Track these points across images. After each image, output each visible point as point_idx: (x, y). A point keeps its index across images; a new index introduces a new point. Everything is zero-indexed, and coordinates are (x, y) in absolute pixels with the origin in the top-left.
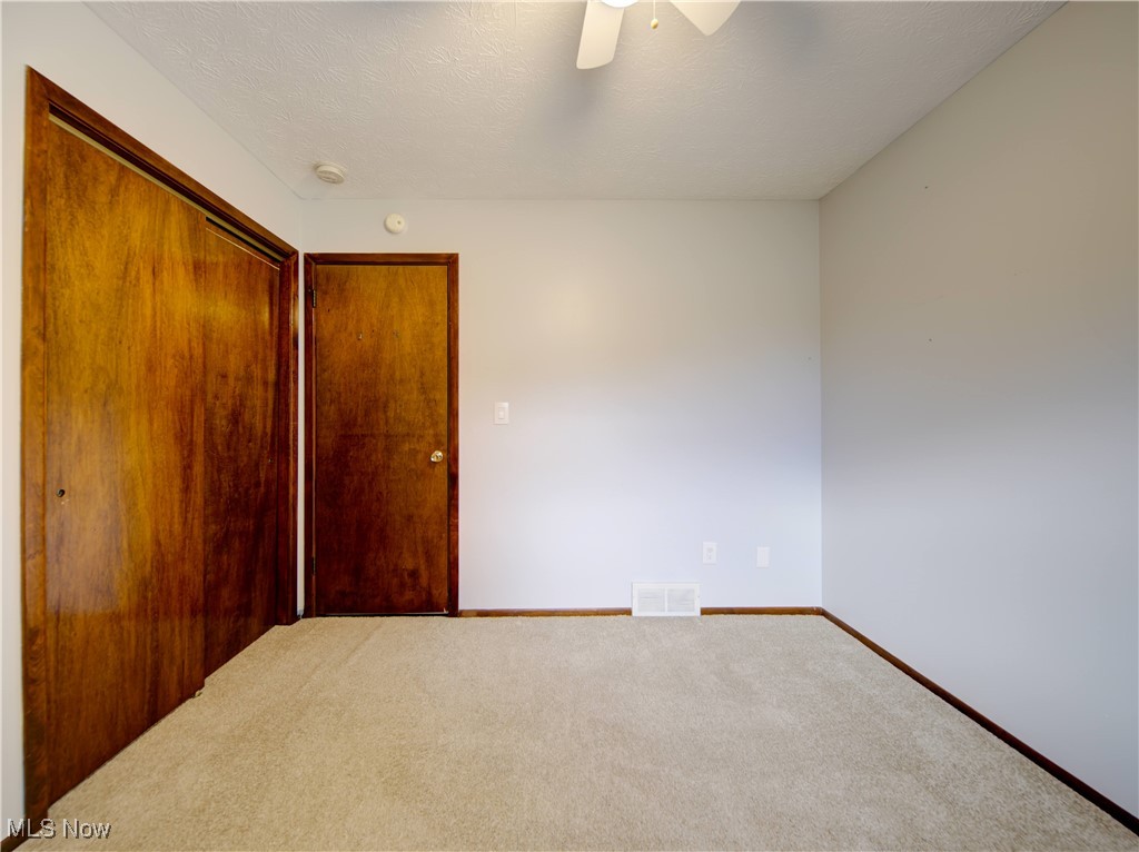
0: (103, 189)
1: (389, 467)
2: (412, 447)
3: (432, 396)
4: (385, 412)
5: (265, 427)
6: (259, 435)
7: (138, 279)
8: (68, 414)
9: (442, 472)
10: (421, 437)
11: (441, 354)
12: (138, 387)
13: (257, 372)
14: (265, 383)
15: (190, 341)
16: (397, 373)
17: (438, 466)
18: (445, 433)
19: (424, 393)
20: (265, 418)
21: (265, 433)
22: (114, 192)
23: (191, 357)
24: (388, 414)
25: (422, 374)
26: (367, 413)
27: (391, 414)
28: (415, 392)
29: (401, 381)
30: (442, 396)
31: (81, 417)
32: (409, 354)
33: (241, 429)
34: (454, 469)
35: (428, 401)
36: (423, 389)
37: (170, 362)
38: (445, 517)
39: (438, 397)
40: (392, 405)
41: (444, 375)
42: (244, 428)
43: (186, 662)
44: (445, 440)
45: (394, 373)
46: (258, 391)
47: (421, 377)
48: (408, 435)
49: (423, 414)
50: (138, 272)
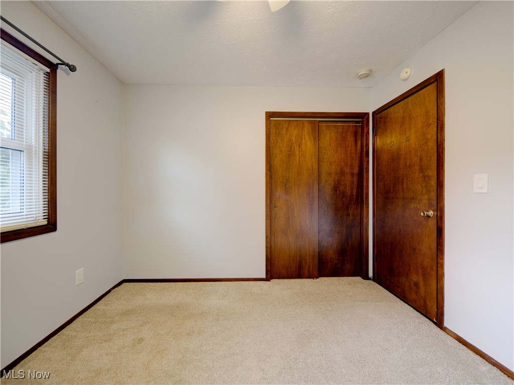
0: (284, 129)
1: (404, 217)
2: (415, 206)
3: (427, 174)
4: (402, 185)
5: (352, 192)
6: (349, 195)
7: (294, 150)
8: (276, 188)
9: (432, 223)
10: (421, 200)
11: (432, 145)
12: (295, 180)
13: (347, 170)
14: (352, 175)
15: (312, 164)
16: (408, 162)
17: (430, 219)
18: (435, 198)
19: (422, 172)
20: (352, 189)
21: (352, 195)
22: (287, 129)
23: (313, 169)
24: (404, 185)
25: (421, 160)
26: (394, 186)
27: (405, 186)
28: (417, 171)
29: (410, 166)
30: (433, 173)
31: (280, 189)
32: (414, 149)
33: (338, 193)
34: (439, 224)
35: (424, 177)
36: (422, 170)
37: (305, 172)
38: (435, 256)
39: (430, 174)
40: (405, 180)
41: (434, 158)
42: (340, 192)
43: (311, 266)
44: (435, 203)
45: (406, 162)
46: (348, 178)
47: (420, 162)
48: (413, 198)
49: (422, 186)
50: (294, 148)
